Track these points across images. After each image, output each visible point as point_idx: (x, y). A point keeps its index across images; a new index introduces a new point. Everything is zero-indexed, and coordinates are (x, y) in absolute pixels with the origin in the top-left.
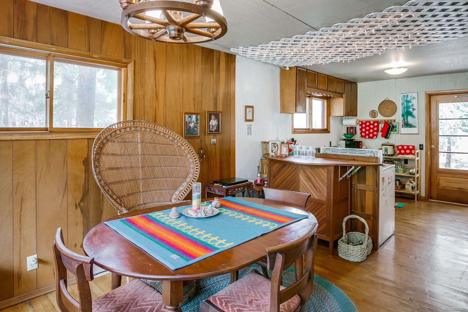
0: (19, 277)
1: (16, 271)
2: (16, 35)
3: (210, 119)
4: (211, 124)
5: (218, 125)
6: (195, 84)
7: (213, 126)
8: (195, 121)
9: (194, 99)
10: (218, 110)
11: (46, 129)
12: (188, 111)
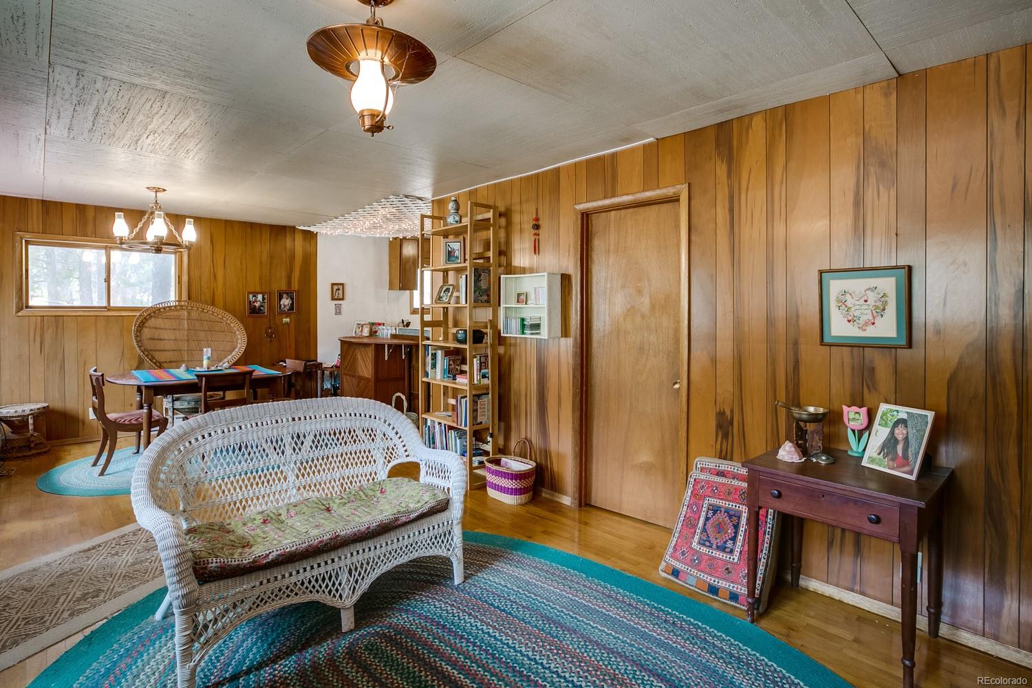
0: (84, 423)
1: (81, 417)
2: (78, 234)
3: (281, 298)
4: (282, 303)
5: (292, 304)
6: (261, 263)
7: (285, 306)
8: (261, 300)
9: (260, 278)
10: (293, 288)
11: (105, 308)
12: (252, 290)
